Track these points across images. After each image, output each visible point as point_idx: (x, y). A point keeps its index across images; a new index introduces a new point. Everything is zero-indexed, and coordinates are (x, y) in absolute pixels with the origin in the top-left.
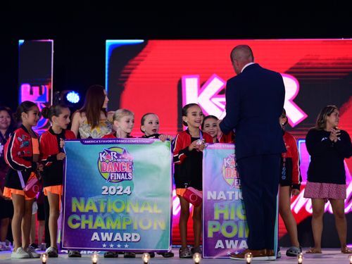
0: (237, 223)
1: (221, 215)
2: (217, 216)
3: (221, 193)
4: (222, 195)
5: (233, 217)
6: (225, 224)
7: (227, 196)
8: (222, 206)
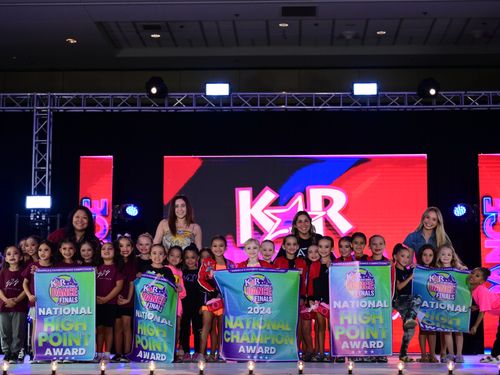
0: (358, 327)
1: (346, 321)
2: (342, 322)
3: (345, 302)
4: (345, 304)
5: (355, 322)
6: (350, 328)
7: (350, 304)
8: (346, 314)
